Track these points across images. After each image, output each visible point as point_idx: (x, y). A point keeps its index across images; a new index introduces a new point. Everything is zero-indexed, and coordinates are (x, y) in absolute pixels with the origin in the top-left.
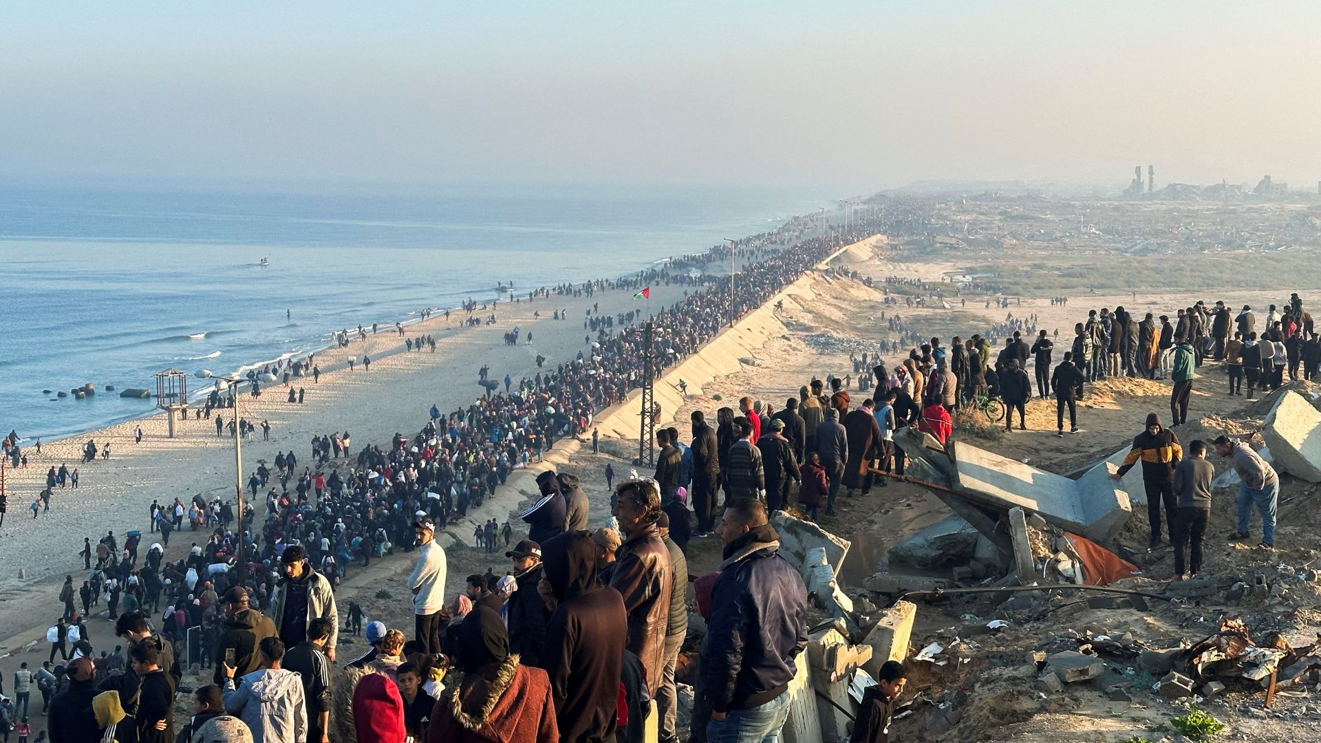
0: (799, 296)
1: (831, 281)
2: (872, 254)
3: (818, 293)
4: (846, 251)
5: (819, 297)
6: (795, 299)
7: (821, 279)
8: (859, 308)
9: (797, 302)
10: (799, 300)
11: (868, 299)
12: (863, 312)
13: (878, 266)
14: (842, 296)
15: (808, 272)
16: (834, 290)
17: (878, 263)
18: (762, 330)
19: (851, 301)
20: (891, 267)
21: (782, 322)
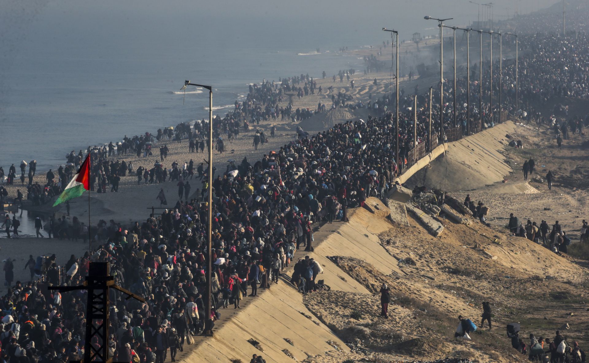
0: (359, 262)
1: (435, 225)
2: (507, 170)
3: (404, 256)
4: (442, 156)
5: (408, 269)
6: (350, 271)
7: (407, 219)
8: (523, 297)
9: (358, 278)
10: (364, 274)
11: (541, 273)
12: (537, 309)
13: (535, 197)
14: (472, 266)
15: (371, 201)
16: (446, 248)
17: (532, 190)
18: (287, 346)
19: (496, 279)
20: (573, 202)
21: (333, 328)
